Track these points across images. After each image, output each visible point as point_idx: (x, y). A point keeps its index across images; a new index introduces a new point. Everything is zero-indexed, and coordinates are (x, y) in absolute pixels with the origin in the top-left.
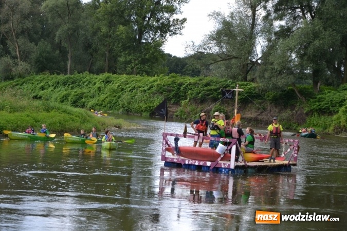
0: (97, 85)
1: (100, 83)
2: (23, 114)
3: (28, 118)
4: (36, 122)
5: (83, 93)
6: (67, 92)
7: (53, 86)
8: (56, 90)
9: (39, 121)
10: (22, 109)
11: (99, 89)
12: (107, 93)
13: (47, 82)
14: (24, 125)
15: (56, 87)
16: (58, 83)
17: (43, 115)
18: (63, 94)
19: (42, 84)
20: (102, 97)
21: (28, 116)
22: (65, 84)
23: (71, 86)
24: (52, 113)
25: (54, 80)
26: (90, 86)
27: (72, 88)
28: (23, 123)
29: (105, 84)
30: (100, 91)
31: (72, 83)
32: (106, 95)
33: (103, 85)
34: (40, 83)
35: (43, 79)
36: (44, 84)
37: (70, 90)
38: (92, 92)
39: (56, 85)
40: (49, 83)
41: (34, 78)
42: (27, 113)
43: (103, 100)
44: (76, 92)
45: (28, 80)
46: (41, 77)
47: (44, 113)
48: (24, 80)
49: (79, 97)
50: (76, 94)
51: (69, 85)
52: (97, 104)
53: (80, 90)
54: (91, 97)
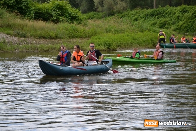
0: (177, 15)
1: (179, 13)
2: (124, 35)
3: (128, 37)
4: (134, 40)
5: (166, 21)
6: (154, 21)
7: (144, 17)
8: (146, 21)
9: (136, 39)
10: (123, 31)
11: (178, 17)
12: (184, 20)
13: (140, 15)
14: (125, 42)
15: (146, 18)
16: (147, 15)
17: (139, 35)
18: (151, 23)
19: (136, 17)
20: (181, 23)
21: (128, 36)
22: (152, 15)
23: (157, 17)
24: (146, 33)
25: (145, 13)
26: (171, 16)
27: (158, 18)
28: (124, 41)
29: (182, 13)
30: (179, 19)
31: (158, 14)
32: (184, 22)
33: (181, 14)
34: (134, 16)
35: (136, 13)
36: (137, 16)
37: (156, 20)
38: (173, 20)
39: (146, 17)
40: (141, 16)
41: (129, 12)
42: (127, 33)
43: (182, 26)
44: (161, 21)
45: (125, 15)
46: (134, 12)
47: (140, 33)
48: (122, 15)
49: (164, 24)
50: (161, 22)
51: (156, 16)
52: (177, 29)
53: (164, 19)
54: (172, 24)
